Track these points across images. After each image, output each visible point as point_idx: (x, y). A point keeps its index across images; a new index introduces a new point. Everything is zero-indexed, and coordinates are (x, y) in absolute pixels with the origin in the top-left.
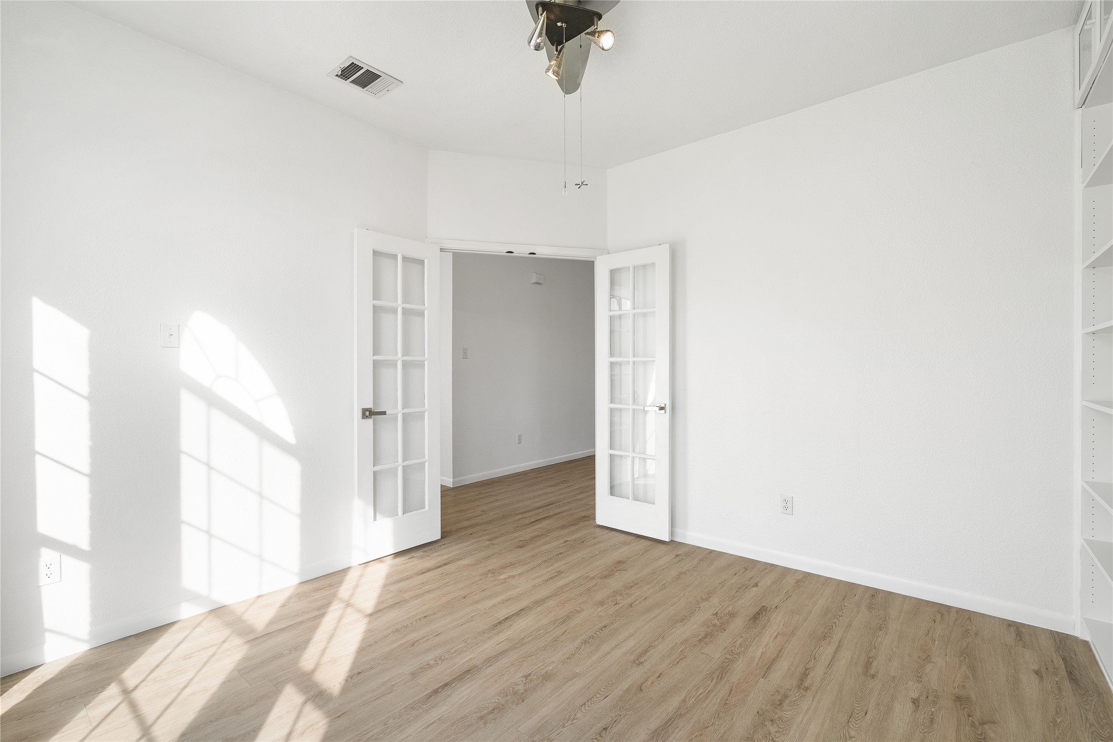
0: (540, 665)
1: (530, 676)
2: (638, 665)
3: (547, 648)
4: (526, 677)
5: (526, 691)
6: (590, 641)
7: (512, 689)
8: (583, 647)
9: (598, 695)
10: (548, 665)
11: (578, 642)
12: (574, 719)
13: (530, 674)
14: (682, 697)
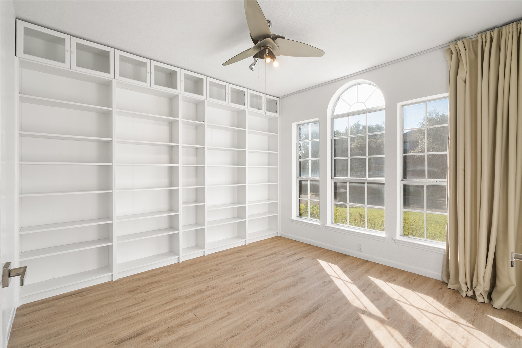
0: (274, 317)
1: (278, 312)
2: (230, 312)
3: (269, 325)
4: (280, 312)
5: (280, 306)
6: (245, 327)
7: (286, 307)
8: (251, 324)
9: (253, 302)
10: (270, 316)
11: (251, 328)
12: (264, 296)
13: (278, 313)
14: (222, 299)
